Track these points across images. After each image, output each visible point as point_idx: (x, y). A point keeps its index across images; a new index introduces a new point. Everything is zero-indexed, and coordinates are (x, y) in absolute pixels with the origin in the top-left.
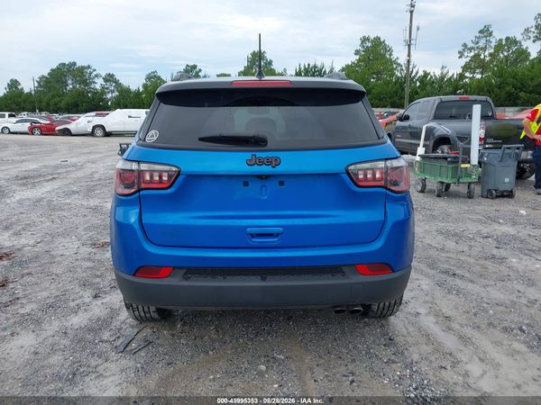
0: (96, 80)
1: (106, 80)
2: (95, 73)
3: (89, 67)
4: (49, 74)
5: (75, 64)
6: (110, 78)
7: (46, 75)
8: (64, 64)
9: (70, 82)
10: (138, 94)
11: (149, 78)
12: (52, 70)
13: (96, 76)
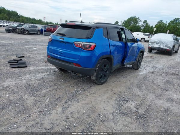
0: (139, 22)
1: (144, 22)
2: (140, 20)
3: (138, 18)
4: (127, 20)
5: (135, 17)
6: (145, 22)
7: (126, 20)
8: (132, 17)
9: (132, 23)
10: (152, 28)
11: (159, 22)
12: (128, 19)
13: (140, 21)
